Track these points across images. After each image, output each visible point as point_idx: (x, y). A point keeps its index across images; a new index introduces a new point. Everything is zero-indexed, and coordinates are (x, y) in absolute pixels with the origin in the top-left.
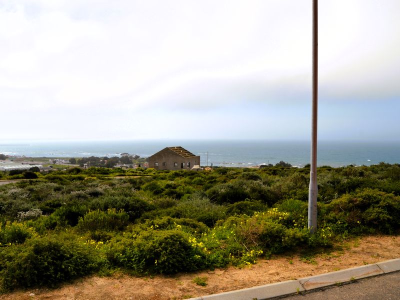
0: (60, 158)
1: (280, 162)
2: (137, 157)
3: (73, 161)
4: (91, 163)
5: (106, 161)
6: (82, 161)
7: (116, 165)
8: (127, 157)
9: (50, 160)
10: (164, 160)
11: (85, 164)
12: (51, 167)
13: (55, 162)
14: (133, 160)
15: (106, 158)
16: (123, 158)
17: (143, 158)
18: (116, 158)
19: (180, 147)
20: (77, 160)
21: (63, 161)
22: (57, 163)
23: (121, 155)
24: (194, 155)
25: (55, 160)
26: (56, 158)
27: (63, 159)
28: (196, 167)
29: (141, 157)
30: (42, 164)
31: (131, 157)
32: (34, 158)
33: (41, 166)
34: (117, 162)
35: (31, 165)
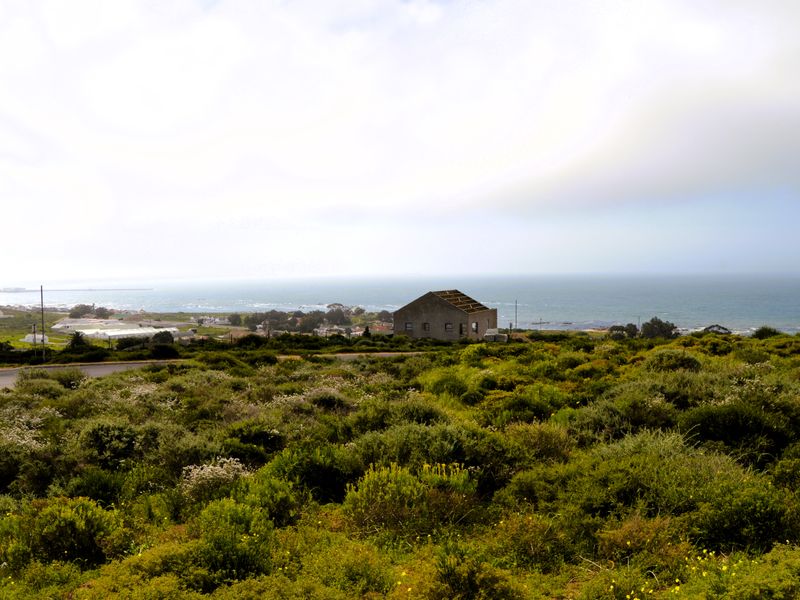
0: (210, 315)
1: (652, 320)
2: (360, 312)
3: (235, 319)
4: (271, 324)
5: (298, 319)
6: (253, 320)
7: (318, 327)
8: (339, 311)
9: (192, 318)
10: (424, 318)
11: (258, 326)
12: (195, 331)
13: (201, 322)
14: (353, 318)
15: (298, 314)
16: (331, 313)
17: (372, 314)
18: (318, 313)
19: (456, 291)
20: (243, 318)
21: (217, 320)
22: (206, 324)
23: (328, 307)
24: (485, 308)
25: (201, 317)
26: (203, 315)
27: (216, 315)
28: (490, 332)
29: (368, 311)
30: (177, 327)
31: (348, 312)
32: (161, 315)
33: (174, 329)
34: (321, 321)
35: (155, 327)
